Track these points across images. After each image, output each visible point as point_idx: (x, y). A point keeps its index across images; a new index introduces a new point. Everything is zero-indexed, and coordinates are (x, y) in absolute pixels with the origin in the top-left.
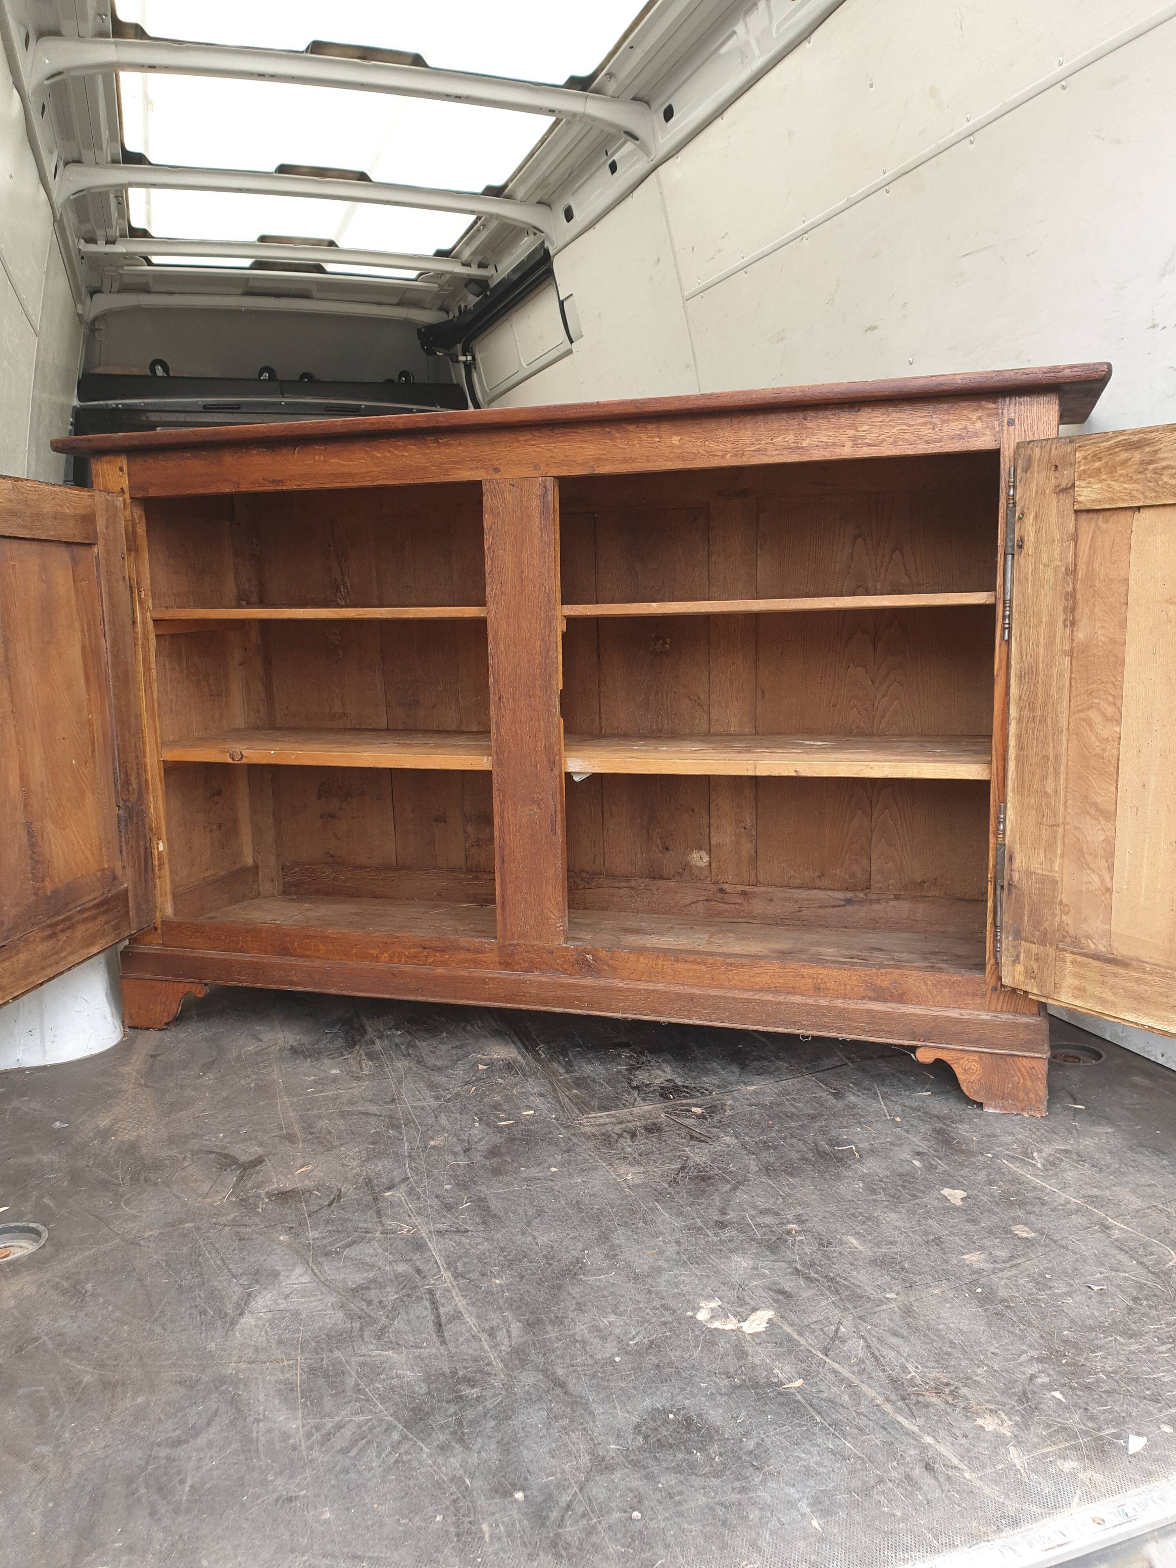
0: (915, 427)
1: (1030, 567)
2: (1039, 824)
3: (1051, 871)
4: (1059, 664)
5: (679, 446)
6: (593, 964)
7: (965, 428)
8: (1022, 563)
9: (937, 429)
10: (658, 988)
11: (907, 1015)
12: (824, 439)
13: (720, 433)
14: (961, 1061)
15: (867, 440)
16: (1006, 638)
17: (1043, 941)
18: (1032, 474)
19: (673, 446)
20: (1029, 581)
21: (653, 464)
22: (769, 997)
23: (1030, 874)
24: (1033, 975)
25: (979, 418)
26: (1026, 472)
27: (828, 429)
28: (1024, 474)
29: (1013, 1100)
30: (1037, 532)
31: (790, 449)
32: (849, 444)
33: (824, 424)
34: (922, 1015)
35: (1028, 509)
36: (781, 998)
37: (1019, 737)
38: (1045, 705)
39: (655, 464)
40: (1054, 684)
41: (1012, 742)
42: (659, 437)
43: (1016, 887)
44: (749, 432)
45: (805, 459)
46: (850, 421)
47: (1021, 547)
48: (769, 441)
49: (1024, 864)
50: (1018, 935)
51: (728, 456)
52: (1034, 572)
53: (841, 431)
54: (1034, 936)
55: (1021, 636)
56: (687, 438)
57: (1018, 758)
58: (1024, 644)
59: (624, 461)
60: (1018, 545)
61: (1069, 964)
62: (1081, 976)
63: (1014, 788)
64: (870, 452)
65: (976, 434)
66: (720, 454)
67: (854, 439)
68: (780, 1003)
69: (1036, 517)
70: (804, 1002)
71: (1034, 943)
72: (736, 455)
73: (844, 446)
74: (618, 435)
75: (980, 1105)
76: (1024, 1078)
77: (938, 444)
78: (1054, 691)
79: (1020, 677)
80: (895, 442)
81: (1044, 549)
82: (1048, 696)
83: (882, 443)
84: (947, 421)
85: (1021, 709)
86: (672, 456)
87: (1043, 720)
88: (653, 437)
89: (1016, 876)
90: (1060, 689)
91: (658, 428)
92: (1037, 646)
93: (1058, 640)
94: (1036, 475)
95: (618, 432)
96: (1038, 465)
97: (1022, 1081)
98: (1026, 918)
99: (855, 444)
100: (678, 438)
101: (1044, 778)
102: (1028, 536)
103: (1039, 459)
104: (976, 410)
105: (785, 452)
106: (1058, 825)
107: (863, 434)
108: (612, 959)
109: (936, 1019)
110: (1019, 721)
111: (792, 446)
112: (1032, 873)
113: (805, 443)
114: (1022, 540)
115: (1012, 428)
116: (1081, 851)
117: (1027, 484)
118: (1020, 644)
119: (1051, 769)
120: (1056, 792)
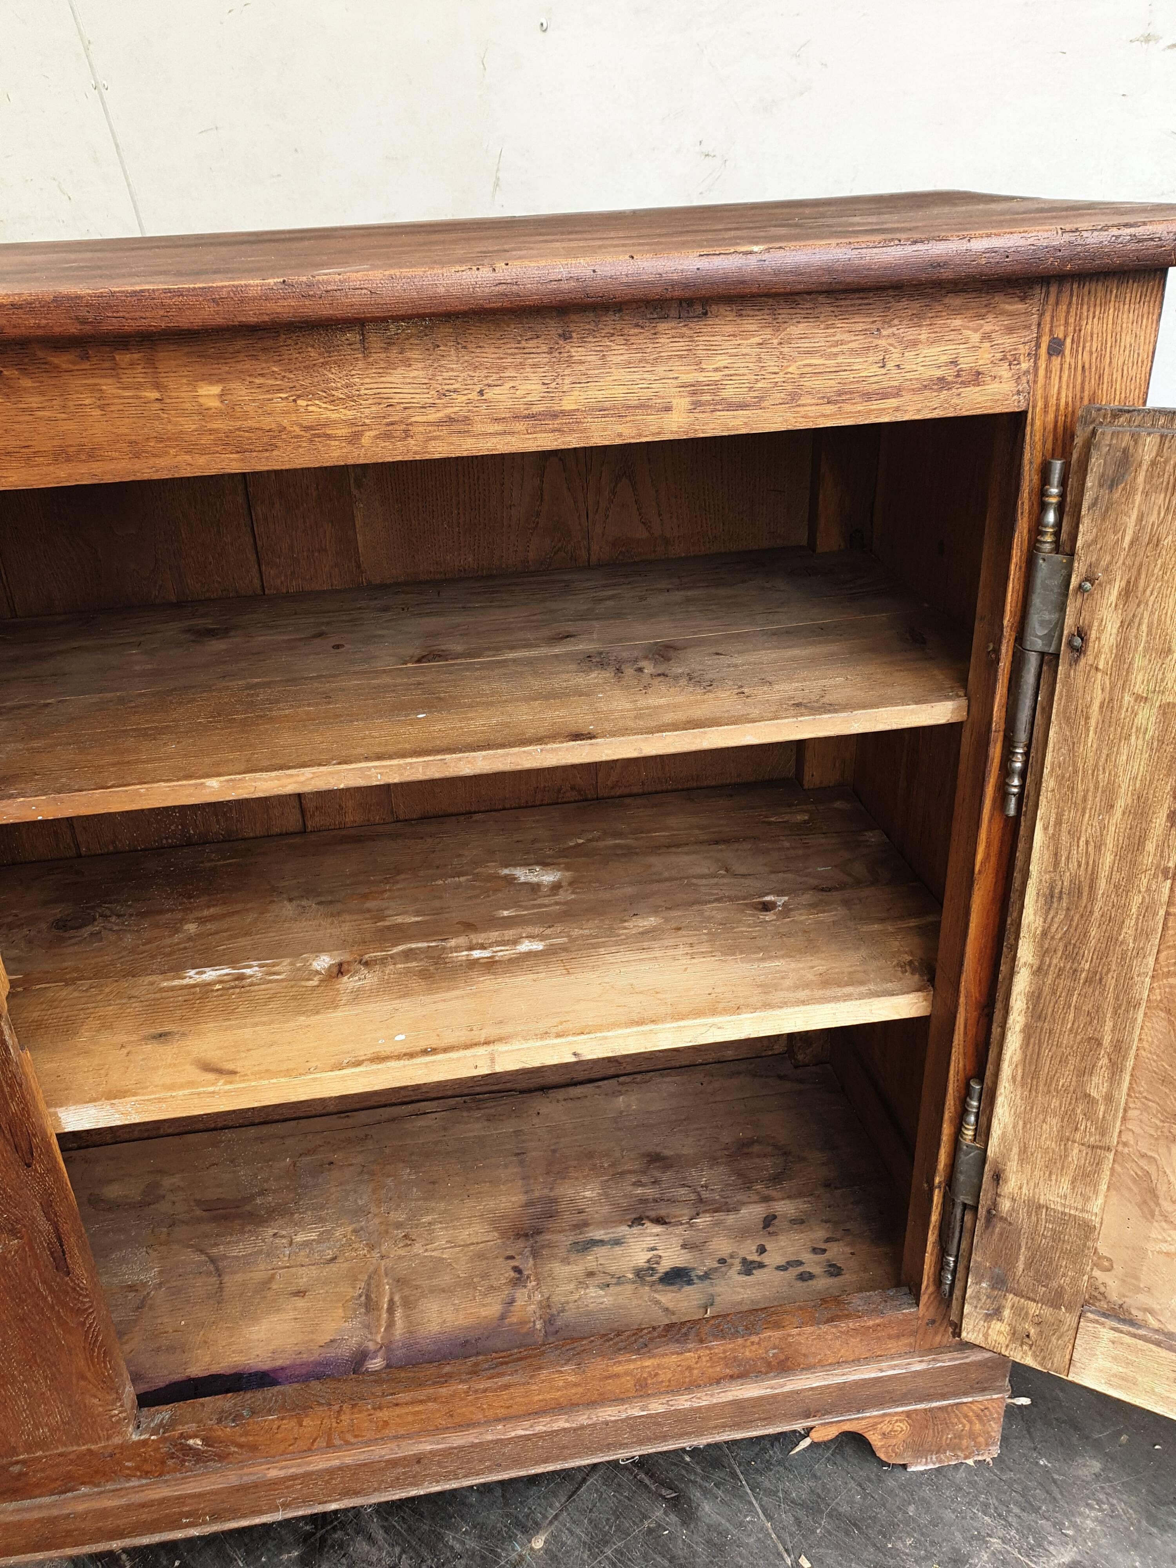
0: (840, 359)
1: (1098, 697)
2: (1064, 1140)
3: (1083, 1210)
4: (1148, 890)
5: (220, 414)
6: (206, 1451)
7: (954, 363)
8: (1080, 681)
9: (890, 365)
10: (348, 1461)
11: (797, 1392)
12: (619, 392)
13: (335, 377)
14: (879, 1426)
15: (725, 394)
16: (1012, 811)
17: (1056, 1300)
18: (1129, 494)
19: (203, 412)
20: (1093, 723)
21: (152, 461)
22: (561, 1423)
23: (1035, 1207)
24: (1026, 1340)
25: (986, 337)
26: (1111, 488)
27: (628, 364)
28: (1105, 492)
29: (953, 1450)
30: (1125, 625)
31: (533, 416)
32: (682, 403)
33: (619, 353)
34: (820, 1387)
35: (1106, 570)
36: (583, 1419)
37: (1035, 998)
38: (1103, 955)
39: (161, 462)
40: (1130, 923)
41: (1018, 1003)
42: (157, 386)
43: (1003, 1219)
44: (418, 373)
45: (573, 441)
46: (682, 344)
47: (1079, 651)
48: (474, 396)
49: (1025, 1190)
50: (1000, 1283)
51: (366, 440)
52: (1108, 705)
53: (660, 370)
54: (1034, 1291)
55: (1059, 822)
56: (241, 391)
57: (1028, 1032)
58: (1064, 838)
59: (62, 455)
60: (1070, 643)
61: (1104, 1342)
62: (1129, 1363)
63: (1014, 1078)
64: (733, 423)
65: (977, 377)
66: (343, 431)
67: (694, 389)
68: (582, 1427)
69: (1127, 593)
70: (624, 1415)
71: (1034, 1300)
72: (387, 436)
73: (668, 409)
74: (26, 383)
75: (904, 1466)
76: (970, 1422)
77: (893, 402)
78: (1128, 931)
79: (1050, 897)
80: (793, 398)
81: (1139, 661)
82: (1111, 939)
83: (761, 399)
84: (915, 343)
85: (1044, 952)
86: (206, 440)
87: (1095, 979)
88: (139, 386)
89: (1005, 1205)
90: (1143, 934)
91: (151, 362)
92: (1098, 848)
93: (1150, 846)
94: (1138, 498)
95: (24, 372)
96: (1149, 478)
97: (967, 1428)
98: (1021, 1265)
99: (696, 404)
100: (216, 390)
101: (1084, 1072)
102: (1101, 631)
103: (1153, 463)
104: (982, 317)
105: (520, 426)
106: (1109, 1149)
107: (717, 376)
108: (246, 1434)
109: (841, 1387)
110: (1039, 971)
111: (535, 409)
112: (1039, 1207)
113: (568, 404)
114: (1081, 633)
115: (1056, 361)
116: (1153, 1192)
117: (1112, 514)
118: (1055, 839)
119: (1104, 1061)
120: (1109, 1098)
